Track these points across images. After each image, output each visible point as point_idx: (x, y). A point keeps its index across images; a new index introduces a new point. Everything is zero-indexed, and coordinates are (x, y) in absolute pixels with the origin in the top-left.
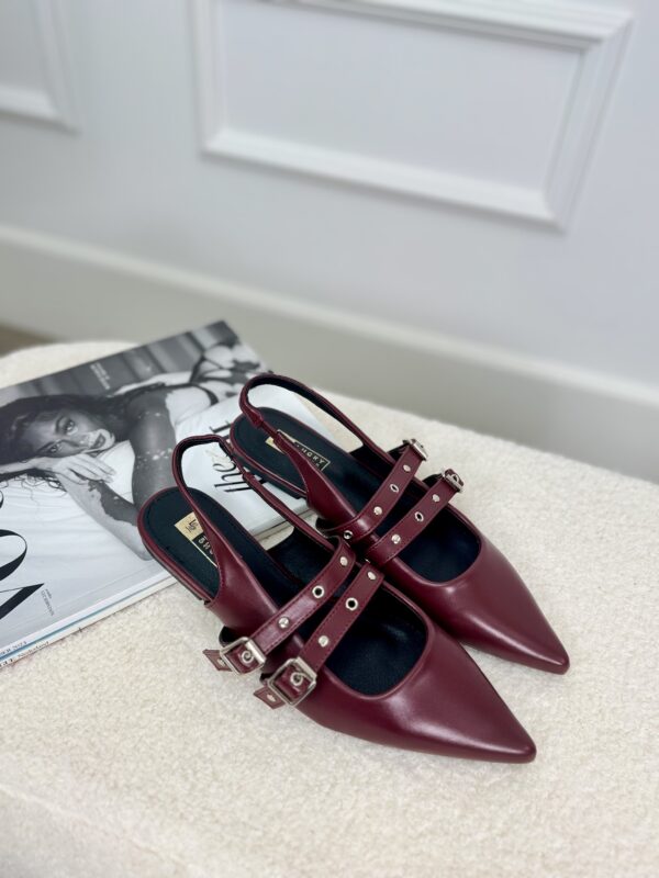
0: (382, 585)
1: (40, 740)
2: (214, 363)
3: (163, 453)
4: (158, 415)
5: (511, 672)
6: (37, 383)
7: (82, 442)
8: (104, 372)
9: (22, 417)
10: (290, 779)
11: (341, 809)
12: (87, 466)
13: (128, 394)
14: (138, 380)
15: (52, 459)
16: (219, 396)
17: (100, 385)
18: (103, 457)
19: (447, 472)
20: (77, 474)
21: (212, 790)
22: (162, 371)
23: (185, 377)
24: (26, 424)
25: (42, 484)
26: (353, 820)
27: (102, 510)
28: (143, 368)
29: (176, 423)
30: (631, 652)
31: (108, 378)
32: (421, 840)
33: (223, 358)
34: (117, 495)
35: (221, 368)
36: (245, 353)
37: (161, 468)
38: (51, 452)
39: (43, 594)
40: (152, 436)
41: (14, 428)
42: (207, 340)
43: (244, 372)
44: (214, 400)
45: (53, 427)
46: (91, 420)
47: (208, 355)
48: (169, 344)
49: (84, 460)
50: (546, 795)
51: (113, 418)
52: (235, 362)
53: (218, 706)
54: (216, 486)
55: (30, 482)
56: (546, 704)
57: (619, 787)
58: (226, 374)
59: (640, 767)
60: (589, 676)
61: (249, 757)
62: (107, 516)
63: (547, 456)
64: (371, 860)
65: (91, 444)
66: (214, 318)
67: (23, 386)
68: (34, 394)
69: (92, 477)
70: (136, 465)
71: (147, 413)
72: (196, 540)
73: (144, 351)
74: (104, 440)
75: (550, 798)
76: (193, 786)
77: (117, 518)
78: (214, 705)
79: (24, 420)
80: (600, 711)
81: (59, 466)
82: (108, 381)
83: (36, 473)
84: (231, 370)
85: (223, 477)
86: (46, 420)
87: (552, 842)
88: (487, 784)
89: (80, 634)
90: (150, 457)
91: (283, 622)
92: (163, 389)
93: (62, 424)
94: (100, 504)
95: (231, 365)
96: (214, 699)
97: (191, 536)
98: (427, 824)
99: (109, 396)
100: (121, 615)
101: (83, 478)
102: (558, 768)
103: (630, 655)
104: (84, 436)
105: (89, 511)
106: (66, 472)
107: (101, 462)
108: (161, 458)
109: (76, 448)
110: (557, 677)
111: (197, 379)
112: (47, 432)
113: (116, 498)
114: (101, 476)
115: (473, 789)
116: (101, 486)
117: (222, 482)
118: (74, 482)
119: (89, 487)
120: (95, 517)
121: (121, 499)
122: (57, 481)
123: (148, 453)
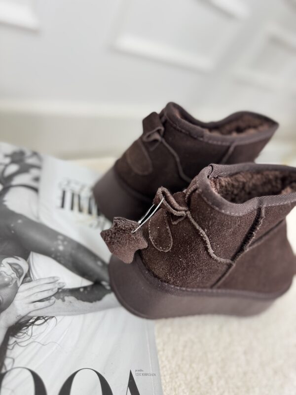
18: (36, 276)
20: (41, 301)
71: (12, 225)
90: (58, 251)
118: (47, 307)
119: (60, 301)
120: (91, 311)
121: (85, 288)
122: (38, 318)
123: (53, 249)
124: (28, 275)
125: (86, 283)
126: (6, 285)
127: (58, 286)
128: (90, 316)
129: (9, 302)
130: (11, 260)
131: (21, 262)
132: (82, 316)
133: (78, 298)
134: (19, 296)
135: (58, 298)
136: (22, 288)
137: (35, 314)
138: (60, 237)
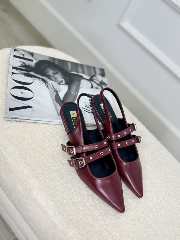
0: (110, 154)
1: (14, 142)
2: (97, 78)
3: (74, 93)
4: (78, 83)
5: (128, 191)
6: (54, 59)
7: (57, 79)
8: (70, 65)
9: (47, 65)
10: (66, 184)
11: (73, 198)
12: (56, 86)
13: (73, 74)
14: (77, 72)
15: (49, 79)
16: (94, 87)
17: (68, 68)
18: (61, 86)
19: (139, 136)
20: (53, 86)
21: (47, 176)
22: (84, 73)
23: (88, 78)
24: (47, 67)
25: (44, 84)
26: (75, 202)
27: (54, 98)
28: (80, 70)
29: (81, 87)
30: (157, 202)
31: (71, 67)
32: (88, 215)
33: (99, 78)
34: (59, 96)
35: (98, 80)
36: (105, 80)
37: (72, 96)
38: (49, 77)
39: (32, 110)
40: (74, 87)
41: (43, 67)
42: (98, 72)
43: (102, 84)
44: (92, 87)
45: (53, 72)
46: (62, 75)
47: (96, 75)
48: (89, 67)
49: (56, 84)
50: (121, 222)
51: (67, 78)
52: (102, 81)
53: (58, 158)
54: (83, 108)
55: (41, 82)
56: (132, 202)
57: (138, 231)
58: (98, 83)
59: (145, 229)
60: (145, 202)
61: (59, 174)
62: (55, 100)
63: (163, 146)
64: (74, 213)
65: (59, 81)
66: (102, 67)
67: (50, 58)
68: (52, 61)
69: (56, 89)
70: (67, 92)
71: (76, 81)
72: (73, 118)
73: (82, 66)
74: (63, 82)
75: (121, 224)
76: (43, 173)
77: (57, 102)
78: (57, 157)
79: (47, 66)
80: (143, 211)
81: (50, 82)
82: (70, 68)
83: (44, 80)
84: (100, 82)
85: (85, 107)
86: (52, 69)
87: (117, 233)
88: (109, 212)
89: (35, 124)
90: (71, 92)
91: (84, 148)
92: (82, 77)
93: (55, 72)
94: (55, 96)
95: (100, 81)
96: (58, 156)
97: (72, 116)
98: (91, 213)
99: (69, 72)
100: (47, 124)
101: (54, 88)
102: (127, 218)
103: (157, 203)
104: (58, 78)
105: (52, 97)
106: (50, 84)
107: (59, 87)
108: (74, 94)
109: (55, 80)
110: (137, 198)
111: (91, 80)
112: (51, 72)
113: (59, 97)
114: (58, 90)
115: (105, 211)
116: (57, 92)
117: (84, 108)
118: (51, 87)
119: (54, 91)
120: (52, 99)
121: (60, 98)
122: (47, 85)
123: (71, 91)
124: (60, 84)
125: (62, 99)
126: (56, 79)
127: (58, 91)
128: (50, 98)
129: (51, 79)
130: (64, 80)
131: (64, 83)
132: (50, 96)
133: (56, 96)
134: (53, 82)
135: (54, 90)
136: (56, 83)
137: (48, 84)
138: (76, 93)
